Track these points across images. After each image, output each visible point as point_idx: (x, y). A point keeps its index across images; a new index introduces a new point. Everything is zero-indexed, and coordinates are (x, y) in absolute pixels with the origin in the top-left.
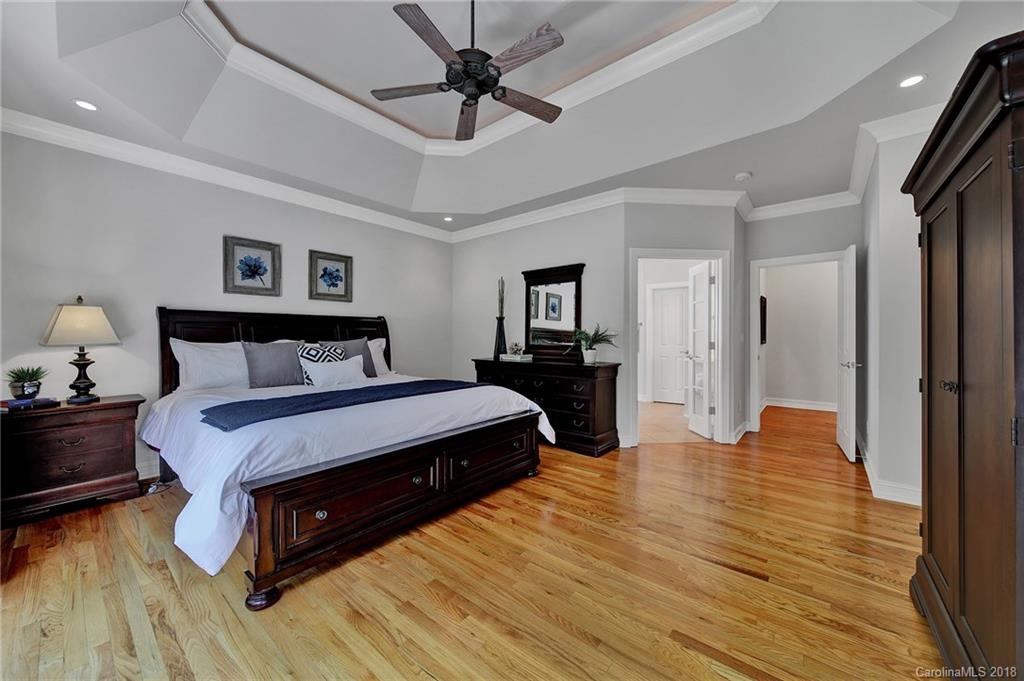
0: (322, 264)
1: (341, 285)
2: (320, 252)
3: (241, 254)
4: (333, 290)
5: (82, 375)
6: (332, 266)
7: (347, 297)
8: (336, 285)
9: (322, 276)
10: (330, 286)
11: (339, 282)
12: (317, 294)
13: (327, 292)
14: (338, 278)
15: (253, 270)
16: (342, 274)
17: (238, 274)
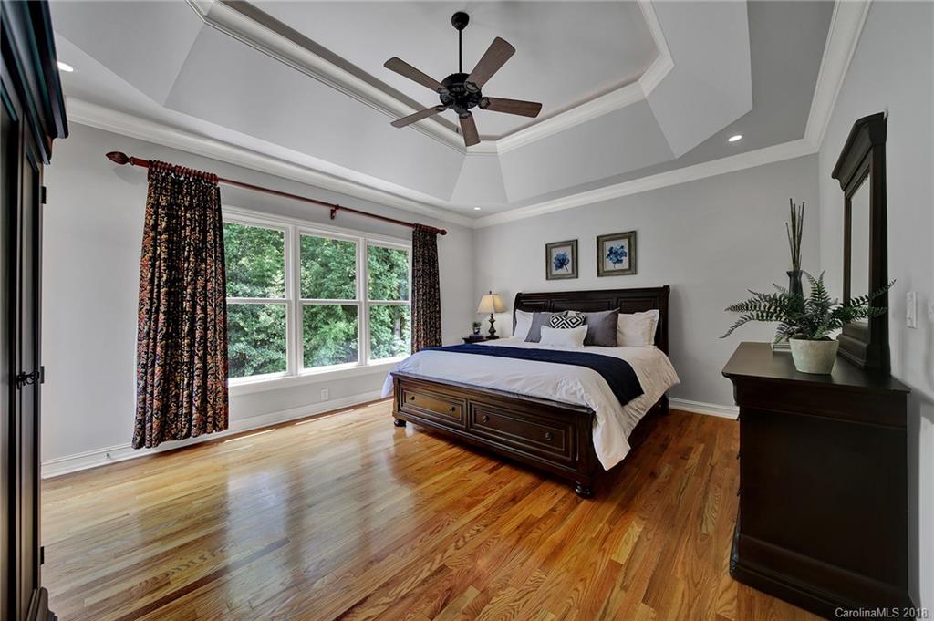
0: (608, 245)
1: (625, 260)
2: (605, 236)
3: (556, 253)
4: (618, 266)
5: (492, 327)
6: (616, 245)
7: (632, 269)
8: (621, 261)
9: (609, 255)
10: (615, 263)
11: (623, 258)
12: (604, 272)
13: (613, 268)
14: (622, 254)
15: (561, 263)
16: (626, 250)
17: (554, 266)
